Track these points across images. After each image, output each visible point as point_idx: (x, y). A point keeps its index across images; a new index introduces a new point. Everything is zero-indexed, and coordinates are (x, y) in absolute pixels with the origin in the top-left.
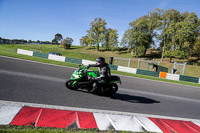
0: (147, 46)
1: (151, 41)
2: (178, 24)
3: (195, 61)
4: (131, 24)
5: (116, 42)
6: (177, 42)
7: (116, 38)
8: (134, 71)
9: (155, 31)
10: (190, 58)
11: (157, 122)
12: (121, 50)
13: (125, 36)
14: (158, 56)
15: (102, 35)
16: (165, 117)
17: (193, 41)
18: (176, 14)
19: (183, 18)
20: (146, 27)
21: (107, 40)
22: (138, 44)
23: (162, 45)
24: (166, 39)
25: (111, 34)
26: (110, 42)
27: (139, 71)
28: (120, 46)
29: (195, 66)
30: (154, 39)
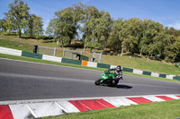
0: (71, 37)
1: (75, 32)
2: (97, 20)
3: (108, 52)
4: (56, 14)
5: (41, 31)
6: (96, 35)
7: (41, 26)
8: (59, 60)
9: (78, 23)
10: (105, 49)
11: (76, 103)
12: (46, 38)
13: (51, 25)
14: (81, 46)
15: (24, 21)
16: (83, 99)
17: (108, 35)
18: (96, 11)
19: (100, 16)
20: (71, 19)
21: (31, 27)
22: (63, 34)
23: (84, 36)
24: (88, 32)
25: (35, 21)
26: (34, 30)
27: (64, 60)
28: (45, 35)
29: (108, 56)
30: (78, 31)
